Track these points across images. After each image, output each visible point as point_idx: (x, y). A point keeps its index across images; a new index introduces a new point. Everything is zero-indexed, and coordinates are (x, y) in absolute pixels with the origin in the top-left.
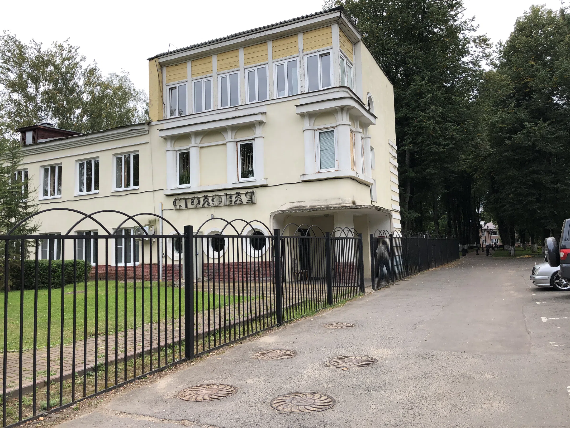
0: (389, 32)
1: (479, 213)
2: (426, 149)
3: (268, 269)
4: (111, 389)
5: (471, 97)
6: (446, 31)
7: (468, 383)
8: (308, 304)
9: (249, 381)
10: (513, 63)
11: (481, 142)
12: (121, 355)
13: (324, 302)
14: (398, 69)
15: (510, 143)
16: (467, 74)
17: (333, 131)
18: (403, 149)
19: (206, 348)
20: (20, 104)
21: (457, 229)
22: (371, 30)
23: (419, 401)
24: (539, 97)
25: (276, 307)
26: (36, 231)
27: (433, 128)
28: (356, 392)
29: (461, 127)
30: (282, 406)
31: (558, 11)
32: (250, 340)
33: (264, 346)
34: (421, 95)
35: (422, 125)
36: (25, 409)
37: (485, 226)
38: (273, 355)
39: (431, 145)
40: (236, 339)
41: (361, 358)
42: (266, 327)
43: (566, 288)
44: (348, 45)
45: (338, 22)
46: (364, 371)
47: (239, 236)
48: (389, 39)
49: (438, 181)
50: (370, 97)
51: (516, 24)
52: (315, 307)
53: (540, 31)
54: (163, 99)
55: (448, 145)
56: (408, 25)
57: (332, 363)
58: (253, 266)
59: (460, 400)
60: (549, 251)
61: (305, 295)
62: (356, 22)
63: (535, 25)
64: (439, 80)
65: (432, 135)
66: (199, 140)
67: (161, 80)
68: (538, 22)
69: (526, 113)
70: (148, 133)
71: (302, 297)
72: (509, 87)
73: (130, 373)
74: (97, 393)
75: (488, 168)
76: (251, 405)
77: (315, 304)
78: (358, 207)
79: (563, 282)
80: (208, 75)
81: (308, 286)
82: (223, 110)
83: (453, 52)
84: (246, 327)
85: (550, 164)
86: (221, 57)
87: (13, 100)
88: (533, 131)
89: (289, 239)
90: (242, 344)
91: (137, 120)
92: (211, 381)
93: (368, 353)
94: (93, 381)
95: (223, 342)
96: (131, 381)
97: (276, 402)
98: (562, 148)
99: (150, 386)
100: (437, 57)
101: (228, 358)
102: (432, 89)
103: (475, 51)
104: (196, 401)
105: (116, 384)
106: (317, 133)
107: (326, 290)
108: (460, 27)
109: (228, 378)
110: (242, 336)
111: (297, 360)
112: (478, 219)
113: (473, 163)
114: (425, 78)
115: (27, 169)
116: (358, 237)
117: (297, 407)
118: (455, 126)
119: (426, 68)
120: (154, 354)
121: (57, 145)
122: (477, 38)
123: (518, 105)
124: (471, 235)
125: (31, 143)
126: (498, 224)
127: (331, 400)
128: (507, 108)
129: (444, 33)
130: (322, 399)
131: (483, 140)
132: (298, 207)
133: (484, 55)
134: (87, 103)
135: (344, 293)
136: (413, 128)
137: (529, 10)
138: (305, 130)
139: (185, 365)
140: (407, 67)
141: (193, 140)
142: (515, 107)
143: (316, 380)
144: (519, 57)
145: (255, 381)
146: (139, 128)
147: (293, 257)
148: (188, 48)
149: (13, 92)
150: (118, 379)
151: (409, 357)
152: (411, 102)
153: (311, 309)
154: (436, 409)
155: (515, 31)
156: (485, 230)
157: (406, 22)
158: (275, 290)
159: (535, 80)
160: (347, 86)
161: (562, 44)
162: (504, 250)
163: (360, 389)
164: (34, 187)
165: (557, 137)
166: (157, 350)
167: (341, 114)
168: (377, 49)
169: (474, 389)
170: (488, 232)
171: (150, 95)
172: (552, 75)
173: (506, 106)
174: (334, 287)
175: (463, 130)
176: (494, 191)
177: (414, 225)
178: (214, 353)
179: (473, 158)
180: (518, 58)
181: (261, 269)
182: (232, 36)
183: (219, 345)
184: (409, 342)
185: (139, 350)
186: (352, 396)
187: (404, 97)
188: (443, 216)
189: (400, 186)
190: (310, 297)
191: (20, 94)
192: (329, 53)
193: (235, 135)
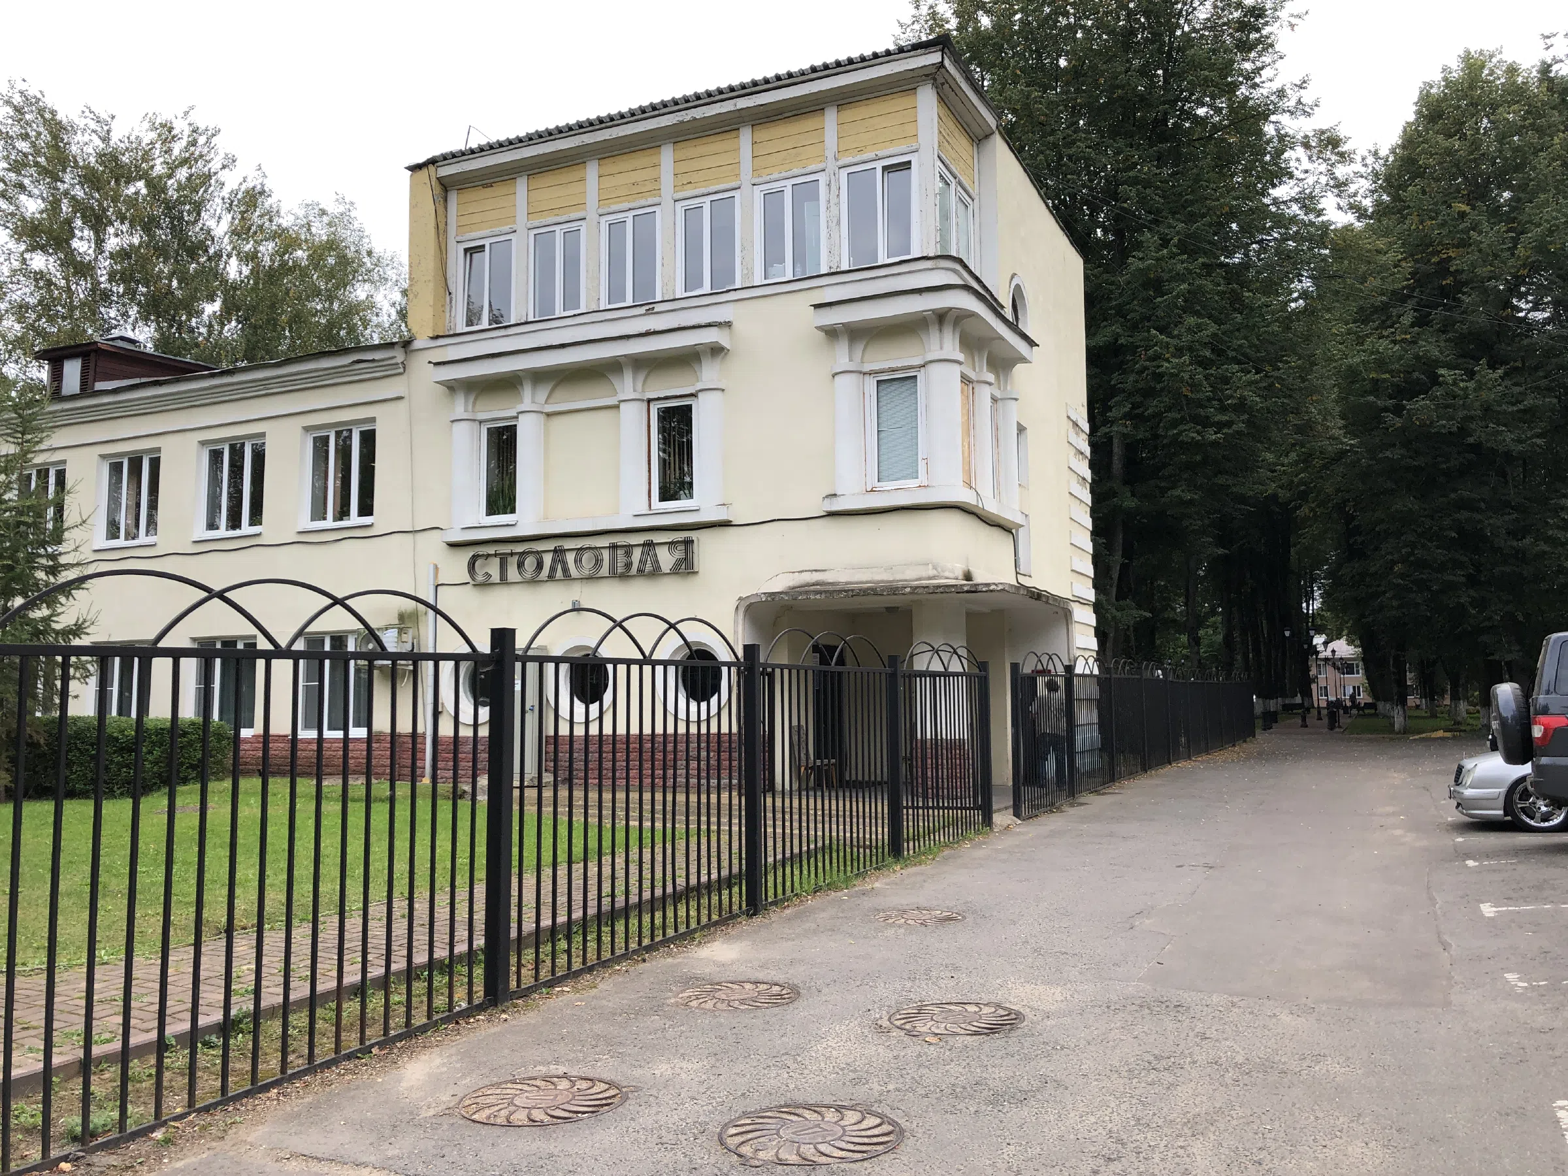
0: (1073, 112)
1: (1311, 612)
2: (1170, 433)
3: (725, 755)
4: (266, 1088)
5: (1295, 295)
6: (1230, 115)
7: (1277, 1088)
8: (834, 855)
9: (662, 1069)
10: (1409, 207)
11: (1320, 418)
12: (300, 991)
13: (880, 850)
14: (1098, 214)
15: (1398, 422)
16: (1285, 234)
17: (915, 377)
18: (1106, 434)
19: (545, 974)
20: (49, 283)
21: (1251, 655)
22: (1026, 106)
23: (1140, 1137)
24: (1478, 299)
25: (744, 862)
26: (82, 636)
27: (1191, 378)
28: (961, 1106)
29: (1266, 376)
30: (751, 1142)
31: (1533, 67)
32: (669, 955)
33: (707, 970)
34: (1157, 286)
35: (1159, 367)
36: (20, 1137)
37: (1326, 647)
38: (732, 998)
39: (1181, 423)
40: (631, 950)
41: (977, 1009)
42: (715, 917)
43: (1547, 824)
44: (962, 143)
45: (935, 79)
46: (986, 1046)
47: (646, 660)
48: (1075, 132)
49: (1199, 522)
50: (1018, 287)
51: (1419, 100)
52: (855, 864)
53: (1485, 121)
54: (446, 279)
55: (1229, 424)
56: (1127, 93)
57: (896, 1022)
58: (682, 747)
59: (1256, 1133)
60: (1503, 722)
61: (827, 830)
62: (986, 83)
63: (1472, 104)
64: (1208, 247)
65: (1187, 396)
66: (542, 393)
67: (442, 226)
68: (1480, 96)
69: (1442, 344)
70: (401, 370)
71: (820, 833)
72: (1399, 271)
73: (325, 1040)
74: (226, 1099)
75: (1338, 490)
76: (664, 1140)
77: (855, 854)
78: (980, 588)
79: (1539, 808)
80: (573, 216)
81: (835, 804)
82: (614, 312)
83: (1247, 171)
84: (658, 915)
85: (1506, 482)
86: (611, 167)
87: (31, 272)
88: (1462, 393)
89: (786, 672)
90: (647, 964)
91: (375, 336)
92: (552, 1067)
93: (999, 997)
94: (218, 1061)
95: (592, 955)
96: (327, 1065)
97: (733, 1131)
98: (1539, 441)
99: (380, 1080)
100: (1204, 183)
101: (604, 1002)
102: (1190, 272)
103: (1306, 172)
104: (509, 1125)
105: (283, 1070)
106: (871, 384)
107: (886, 816)
108: (1268, 105)
109: (600, 1060)
110: (646, 942)
111: (799, 1011)
112: (1308, 629)
113: (1296, 476)
114: (1172, 239)
115: (64, 462)
116: (977, 671)
117: (795, 1148)
118: (1251, 371)
119: (1174, 213)
120: (396, 988)
121: (148, 398)
122: (1313, 136)
123: (1422, 321)
124: (1287, 674)
125: (78, 392)
126: (1362, 646)
127: (891, 1128)
128: (1392, 327)
129: (1224, 120)
130: (864, 1125)
131: (1326, 414)
132: (814, 585)
133: (1332, 183)
134: (234, 286)
135: (937, 824)
136: (1134, 375)
137: (1455, 65)
138: (837, 374)
139: (483, 1020)
140: (1122, 209)
141: (527, 391)
142: (1412, 325)
143: (852, 1071)
144: (1427, 190)
145: (678, 1070)
146: (378, 355)
147: (795, 723)
148: (520, 140)
149: (32, 249)
150: (291, 1058)
151: (1113, 1008)
152: (1130, 304)
153: (842, 868)
154: (1188, 1160)
155: (1417, 120)
156: (1326, 660)
157: (1122, 87)
158: (743, 813)
159: (1468, 253)
160: (955, 255)
161: (1544, 158)
162: (1376, 715)
163: (971, 1097)
164: (80, 513)
165: (1525, 411)
166: (403, 978)
167: (938, 332)
168: (1041, 157)
169: (1294, 1105)
170: (1334, 665)
171: (410, 266)
172: (1515, 241)
173: (1389, 323)
174: (907, 808)
175: (1272, 385)
176: (1352, 553)
177: (1133, 643)
178: (566, 989)
179: (1296, 463)
180: (1424, 192)
181: (704, 754)
182: (643, 110)
183: (581, 967)
184: (1113, 968)
185: (352, 977)
186: (951, 1117)
187: (1111, 292)
188: (1213, 619)
189: (1096, 533)
190: (841, 834)
191: (51, 255)
192: (909, 162)
193: (645, 381)
